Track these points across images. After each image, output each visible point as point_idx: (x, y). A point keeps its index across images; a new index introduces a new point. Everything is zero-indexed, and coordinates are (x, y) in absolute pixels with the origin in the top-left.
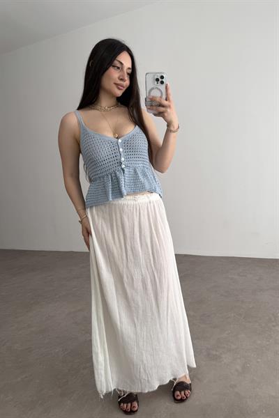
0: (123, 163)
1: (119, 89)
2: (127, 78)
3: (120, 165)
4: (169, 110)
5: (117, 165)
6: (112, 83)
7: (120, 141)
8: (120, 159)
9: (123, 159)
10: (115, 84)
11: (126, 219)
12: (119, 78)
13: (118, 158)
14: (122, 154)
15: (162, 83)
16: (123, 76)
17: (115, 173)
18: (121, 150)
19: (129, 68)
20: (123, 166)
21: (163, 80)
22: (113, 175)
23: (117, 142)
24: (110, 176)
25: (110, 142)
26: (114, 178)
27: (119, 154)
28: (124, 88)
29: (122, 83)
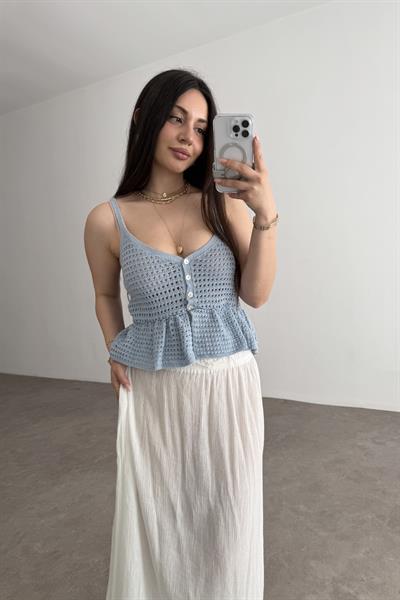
0: (190, 301)
2: (192, 138)
3: (186, 305)
4: (256, 187)
5: (179, 304)
6: (165, 148)
7: (186, 261)
8: (186, 294)
9: (190, 294)
10: (172, 149)
11: (186, 401)
12: (178, 139)
13: (182, 291)
14: (189, 285)
15: (246, 134)
17: (175, 319)
18: (188, 277)
19: (201, 121)
20: (189, 308)
21: (247, 129)
22: (171, 322)
23: (182, 263)
24: (165, 324)
25: (168, 263)
26: (171, 328)
27: (184, 285)
28: (189, 156)
29: (185, 147)
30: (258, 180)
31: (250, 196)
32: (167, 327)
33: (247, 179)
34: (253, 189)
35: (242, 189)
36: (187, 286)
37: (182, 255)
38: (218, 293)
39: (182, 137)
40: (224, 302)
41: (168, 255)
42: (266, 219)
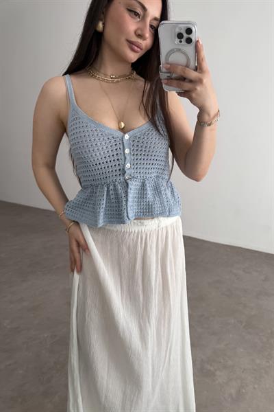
0: (127, 172)
1: (133, 50)
2: (148, 34)
3: (124, 174)
5: (118, 173)
6: (123, 39)
7: (127, 137)
8: (124, 165)
9: (128, 166)
10: (127, 40)
12: (135, 33)
13: (121, 162)
14: (128, 158)
16: (142, 30)
17: (115, 186)
18: (127, 151)
19: (155, 19)
20: (127, 177)
21: (190, 36)
22: (111, 187)
23: (123, 137)
24: (106, 189)
25: (110, 137)
26: (111, 192)
27: (123, 158)
28: (141, 49)
29: (140, 41)
30: (200, 81)
31: (194, 95)
32: (108, 191)
33: (191, 81)
34: (196, 89)
35: (186, 89)
36: (125, 158)
37: (124, 131)
38: (151, 166)
39: (139, 32)
40: (155, 174)
41: (111, 129)
42: (209, 115)
